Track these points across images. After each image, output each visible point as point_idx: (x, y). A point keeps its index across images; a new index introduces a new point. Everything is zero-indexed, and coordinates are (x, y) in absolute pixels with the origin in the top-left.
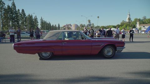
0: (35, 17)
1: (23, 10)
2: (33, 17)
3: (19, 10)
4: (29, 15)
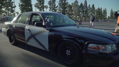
0: (104, 9)
1: (93, 5)
2: (103, 10)
3: (89, 5)
4: (99, 8)
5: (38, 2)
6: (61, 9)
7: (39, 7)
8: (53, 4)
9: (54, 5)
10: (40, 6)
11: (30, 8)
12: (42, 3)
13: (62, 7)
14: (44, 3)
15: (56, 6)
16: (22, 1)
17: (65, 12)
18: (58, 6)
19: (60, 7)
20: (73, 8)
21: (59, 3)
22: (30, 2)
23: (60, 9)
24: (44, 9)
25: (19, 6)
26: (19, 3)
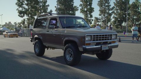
5: (82, 3)
6: (119, 11)
7: (85, 11)
8: (105, 4)
9: (107, 6)
10: (86, 9)
11: (71, 12)
12: (88, 3)
13: (121, 9)
14: (92, 3)
15: (111, 7)
16: (60, 3)
17: (126, 16)
18: (114, 7)
19: (117, 8)
20: (140, 9)
21: (115, 2)
22: (71, 3)
23: (117, 12)
24: (92, 14)
25: (56, 11)
26: (56, 7)
